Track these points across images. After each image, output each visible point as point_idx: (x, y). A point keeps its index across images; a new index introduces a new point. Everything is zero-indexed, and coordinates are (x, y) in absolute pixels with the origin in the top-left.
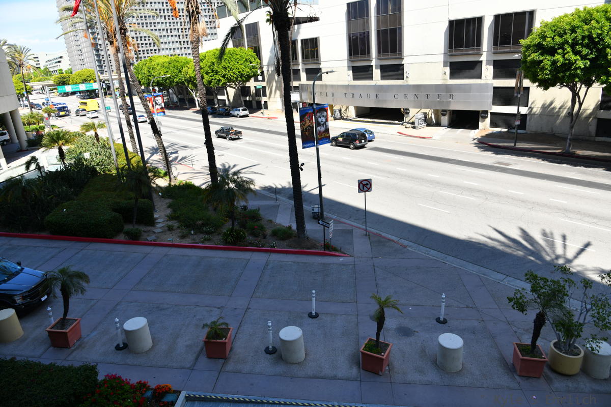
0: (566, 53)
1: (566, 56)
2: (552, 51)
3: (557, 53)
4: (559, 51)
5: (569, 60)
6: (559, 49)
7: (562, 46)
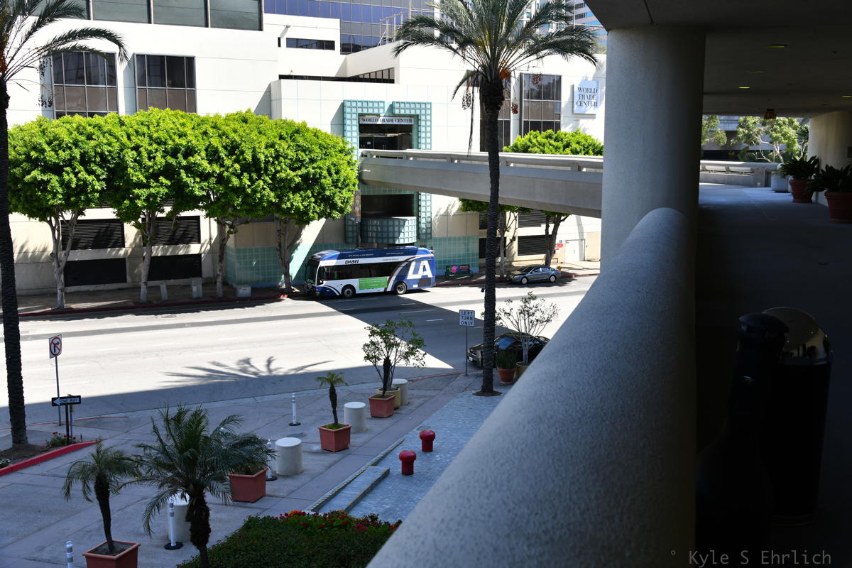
0: (79, 172)
1: (80, 175)
2: (57, 169)
3: (64, 171)
4: (68, 169)
5: (85, 181)
6: (66, 166)
7: (69, 162)
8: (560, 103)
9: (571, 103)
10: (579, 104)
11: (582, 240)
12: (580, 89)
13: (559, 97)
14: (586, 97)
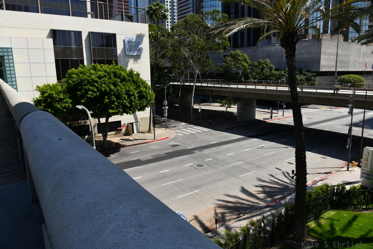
8: (116, 49)
9: (124, 50)
10: (129, 50)
11: (138, 122)
12: (129, 42)
13: (115, 46)
14: (133, 46)
